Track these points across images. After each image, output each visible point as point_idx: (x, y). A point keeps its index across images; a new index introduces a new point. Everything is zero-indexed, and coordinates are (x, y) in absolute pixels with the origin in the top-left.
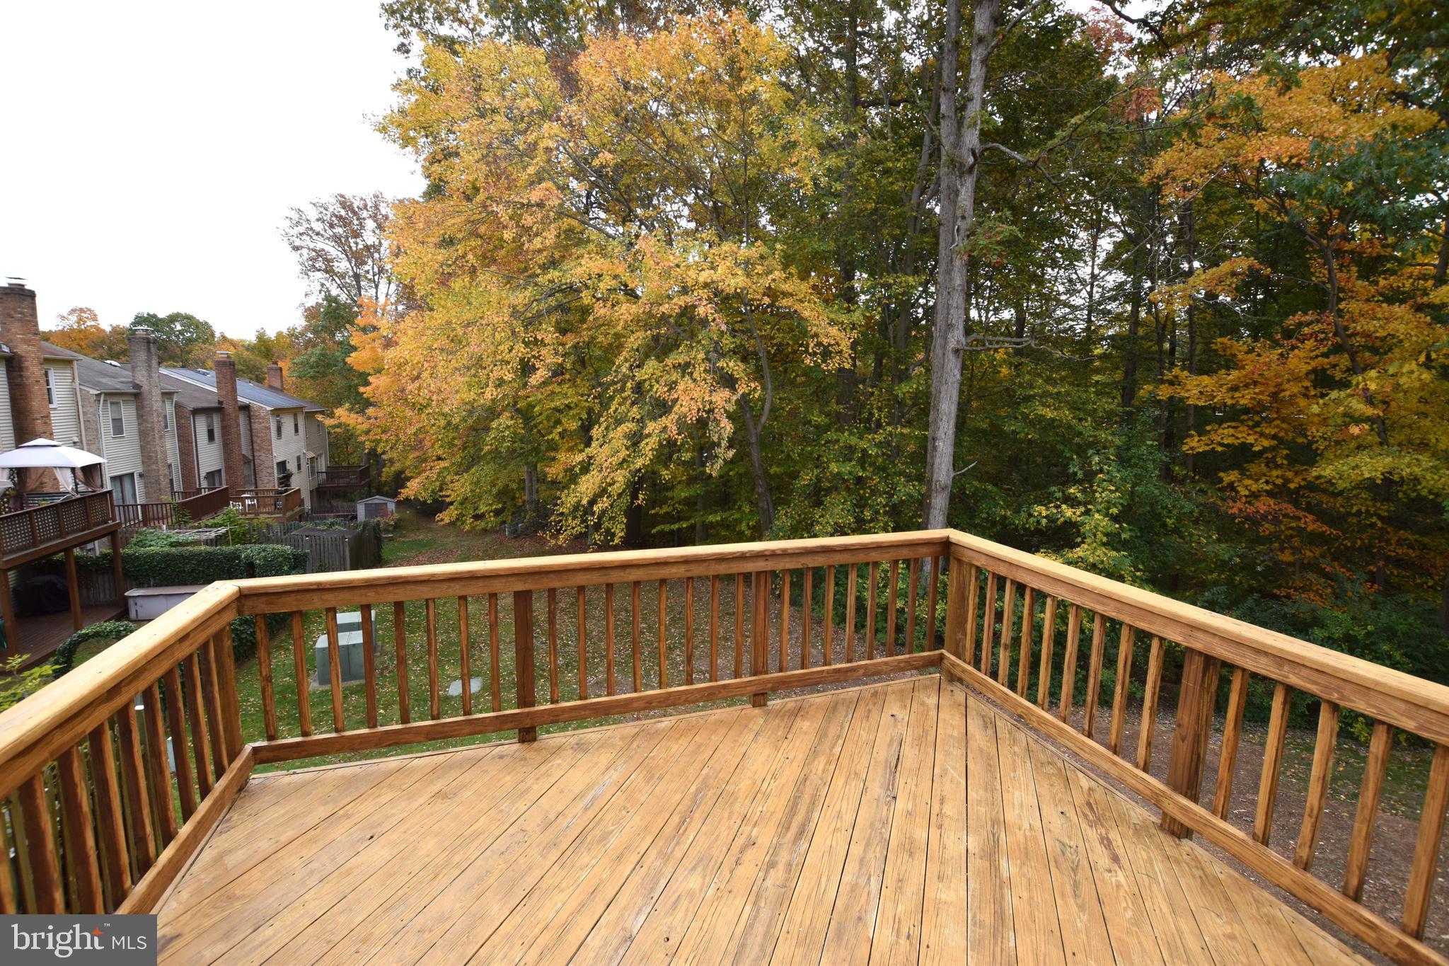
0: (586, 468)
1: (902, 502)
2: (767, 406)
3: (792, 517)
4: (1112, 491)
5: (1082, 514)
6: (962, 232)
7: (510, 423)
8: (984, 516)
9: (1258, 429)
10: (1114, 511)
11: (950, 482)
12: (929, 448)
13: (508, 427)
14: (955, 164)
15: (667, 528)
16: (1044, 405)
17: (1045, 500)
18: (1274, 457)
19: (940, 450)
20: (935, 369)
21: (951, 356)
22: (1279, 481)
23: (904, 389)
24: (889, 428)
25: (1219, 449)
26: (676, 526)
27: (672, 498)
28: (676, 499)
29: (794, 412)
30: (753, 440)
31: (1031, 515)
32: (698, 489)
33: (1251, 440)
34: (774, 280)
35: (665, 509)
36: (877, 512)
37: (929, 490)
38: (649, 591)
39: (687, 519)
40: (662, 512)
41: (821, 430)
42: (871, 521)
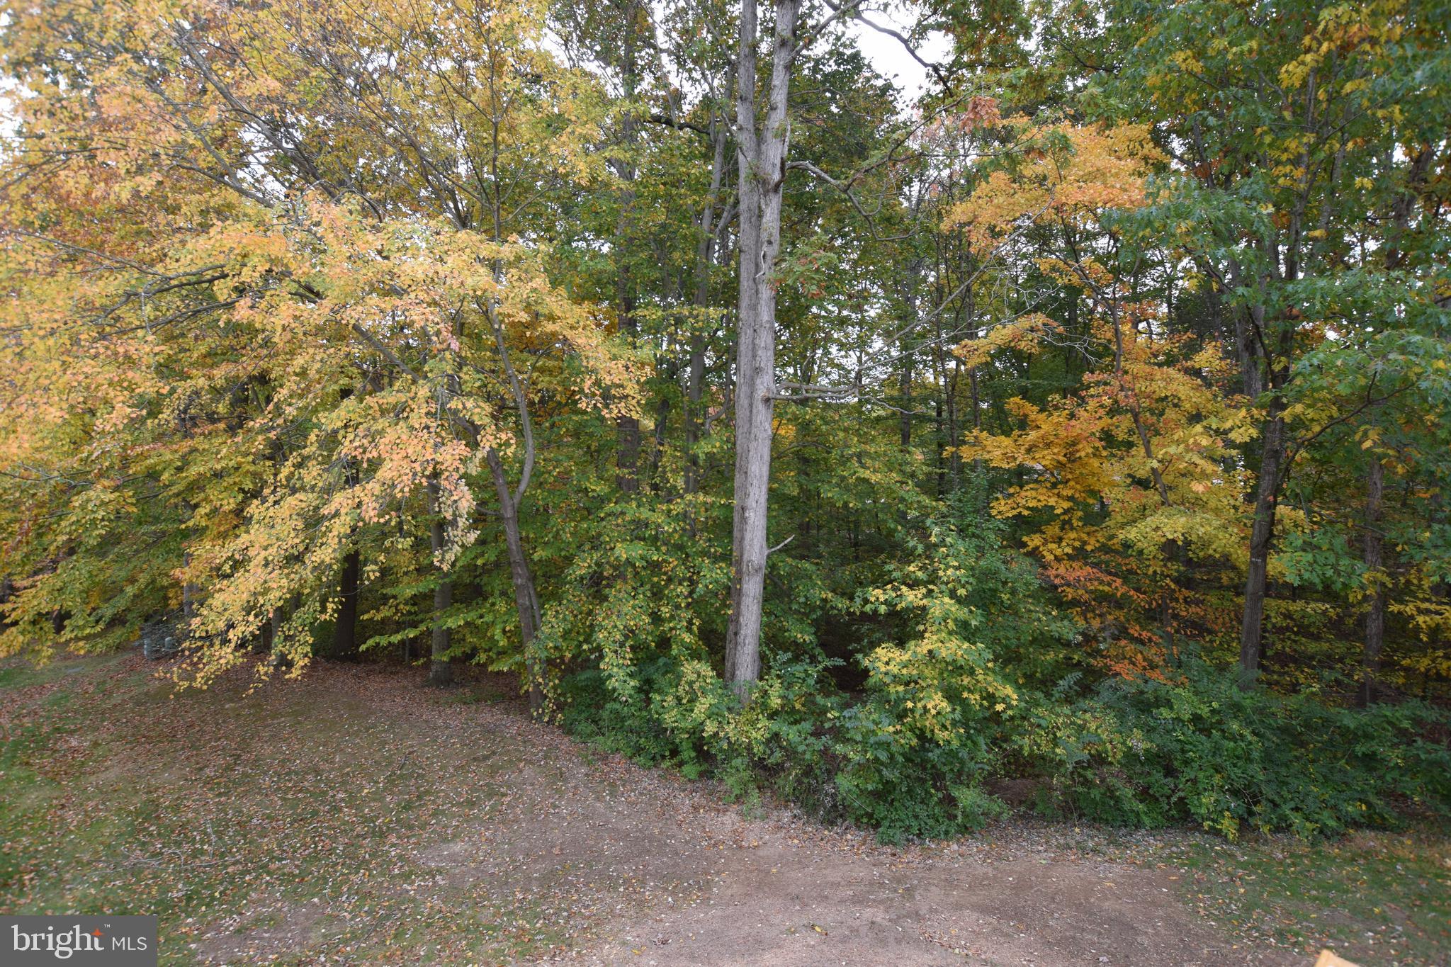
0: (238, 564)
1: (708, 591)
2: (527, 469)
3: (564, 619)
4: (957, 568)
5: (925, 596)
6: (768, 258)
7: (107, 497)
8: (802, 600)
9: (1056, 491)
10: (962, 592)
11: (763, 562)
12: (736, 519)
13: (103, 503)
14: (758, 179)
15: (383, 641)
16: (863, 466)
17: (881, 580)
18: (1070, 519)
19: (751, 521)
20: (739, 422)
21: (760, 407)
22: (1077, 544)
23: (703, 449)
24: (689, 497)
25: (1026, 513)
26: (396, 638)
27: (395, 597)
28: (400, 599)
29: (564, 477)
30: (509, 513)
31: (866, 601)
32: (430, 583)
33: (1052, 502)
34: (534, 290)
35: (385, 612)
36: (678, 607)
37: (739, 572)
38: (356, 734)
39: (414, 625)
40: (379, 617)
41: (602, 500)
42: (672, 618)
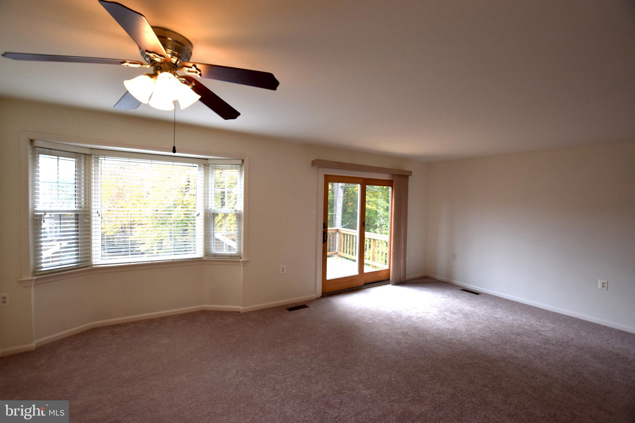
12: (334, 218)
19: (337, 219)
20: (335, 192)
21: (340, 189)
